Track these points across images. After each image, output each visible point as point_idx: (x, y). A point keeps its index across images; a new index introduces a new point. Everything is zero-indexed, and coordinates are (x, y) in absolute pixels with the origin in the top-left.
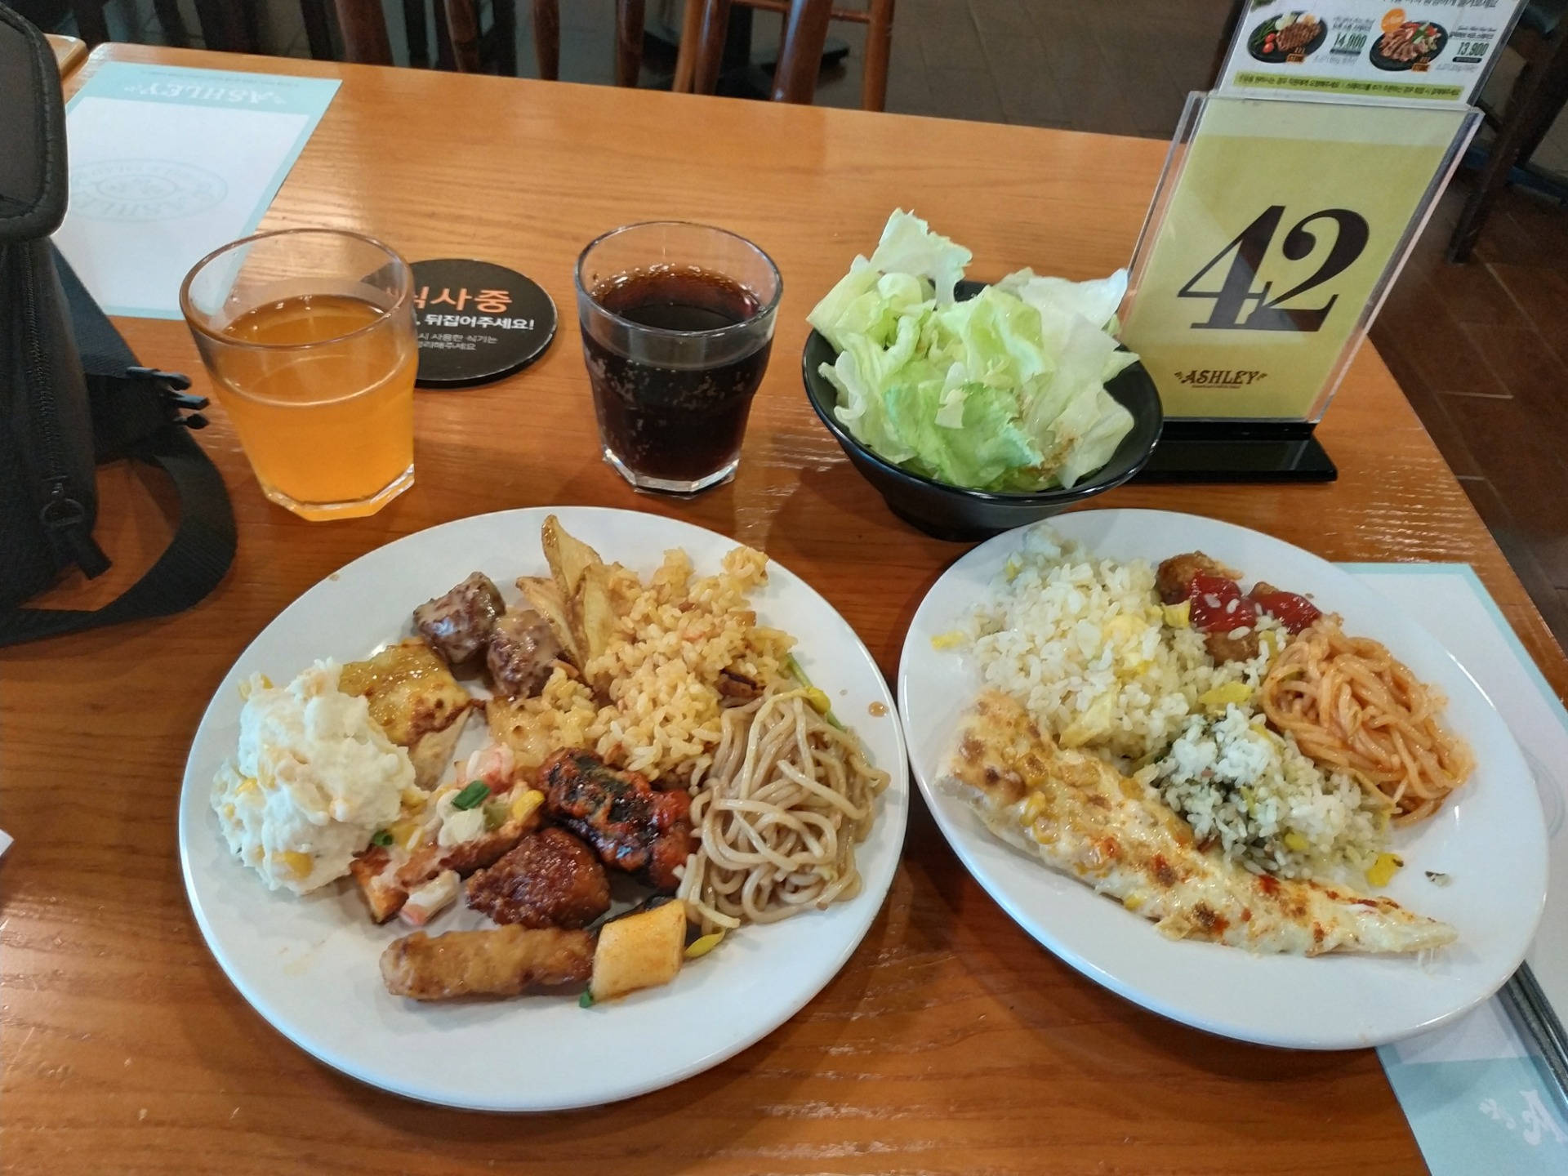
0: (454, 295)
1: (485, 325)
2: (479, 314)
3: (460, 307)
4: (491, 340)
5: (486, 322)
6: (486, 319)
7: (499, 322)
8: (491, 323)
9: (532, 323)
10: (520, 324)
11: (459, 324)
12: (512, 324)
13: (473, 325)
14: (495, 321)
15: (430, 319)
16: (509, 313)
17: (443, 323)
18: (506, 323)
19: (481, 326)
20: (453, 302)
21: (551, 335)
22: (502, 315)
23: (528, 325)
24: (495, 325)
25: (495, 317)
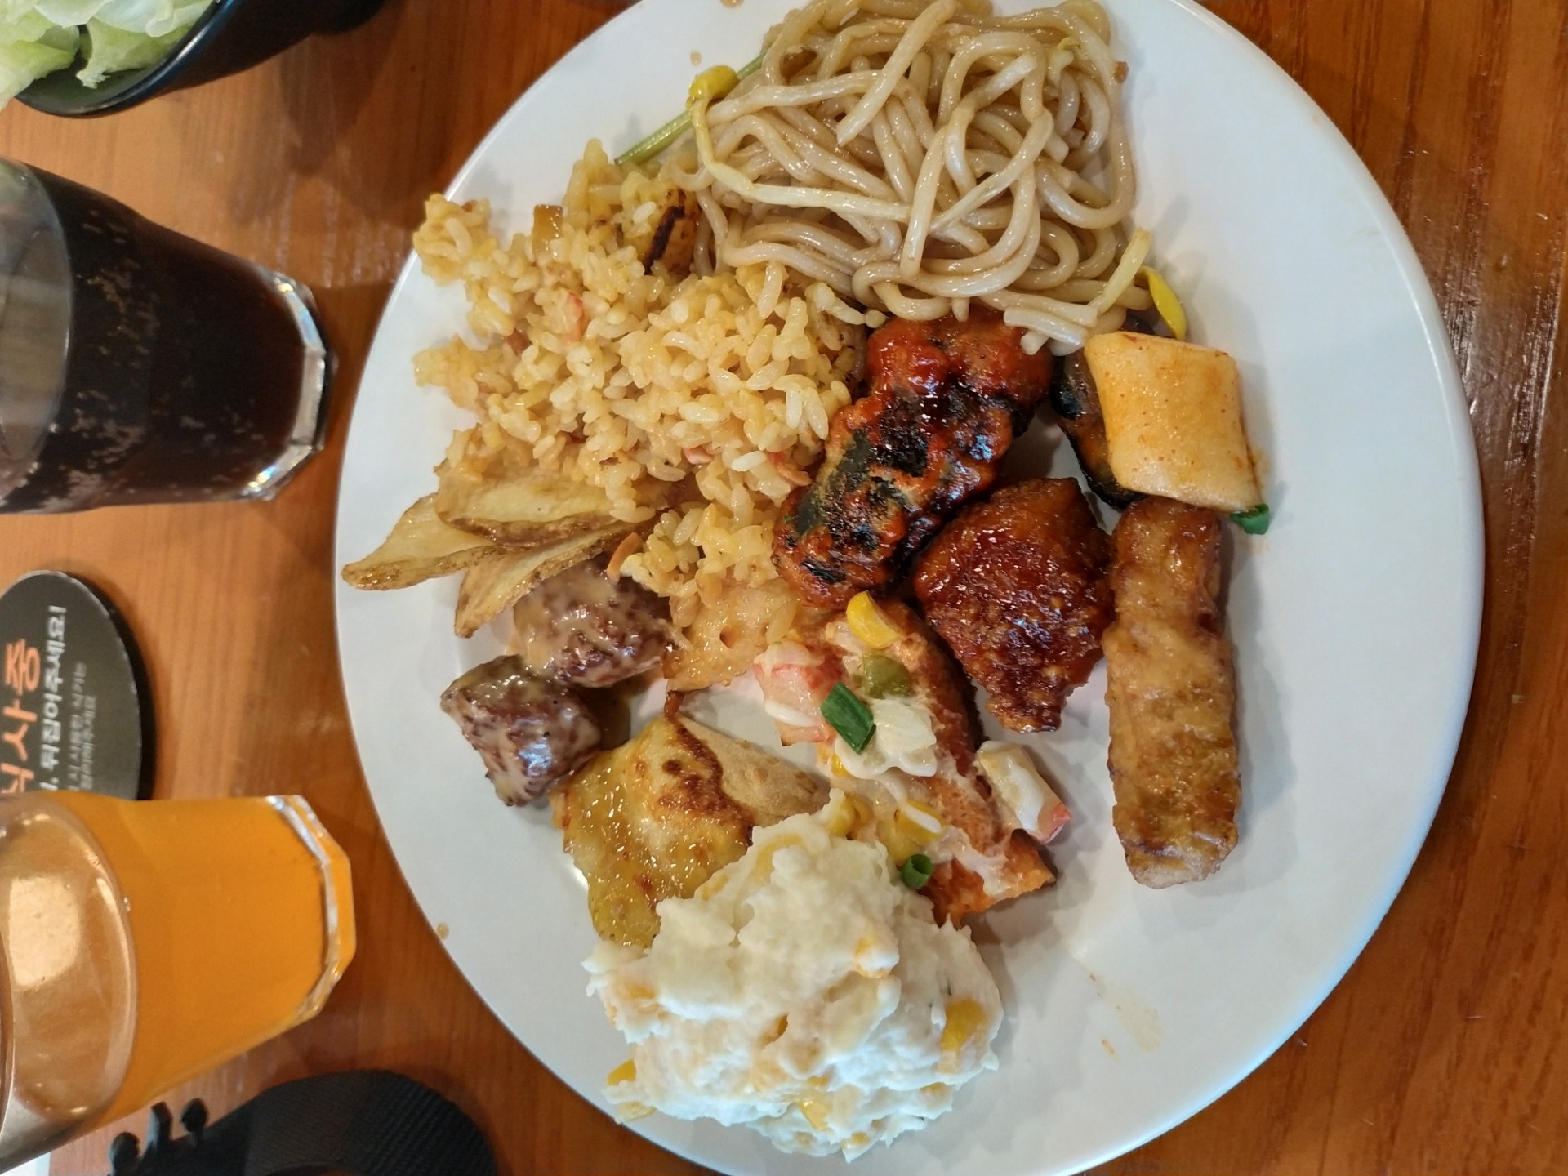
0: (13, 725)
1: (59, 681)
2: (42, 689)
3: (31, 717)
4: (80, 671)
5: (53, 679)
6: (48, 678)
7: (54, 659)
8: (55, 671)
9: (54, 609)
10: (57, 626)
11: (55, 719)
12: (56, 639)
13: (59, 698)
14: (51, 665)
15: (49, 762)
16: (39, 640)
17: (54, 744)
18: (56, 648)
19: (60, 686)
20: (24, 729)
21: (75, 581)
22: (44, 653)
23: (57, 615)
24: (58, 664)
25: (45, 665)
